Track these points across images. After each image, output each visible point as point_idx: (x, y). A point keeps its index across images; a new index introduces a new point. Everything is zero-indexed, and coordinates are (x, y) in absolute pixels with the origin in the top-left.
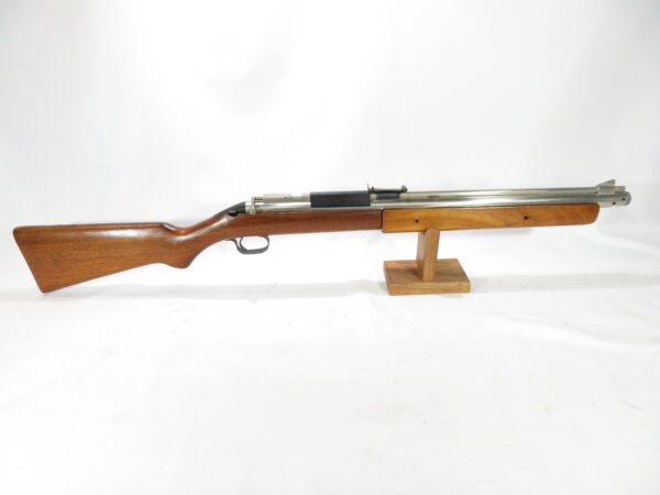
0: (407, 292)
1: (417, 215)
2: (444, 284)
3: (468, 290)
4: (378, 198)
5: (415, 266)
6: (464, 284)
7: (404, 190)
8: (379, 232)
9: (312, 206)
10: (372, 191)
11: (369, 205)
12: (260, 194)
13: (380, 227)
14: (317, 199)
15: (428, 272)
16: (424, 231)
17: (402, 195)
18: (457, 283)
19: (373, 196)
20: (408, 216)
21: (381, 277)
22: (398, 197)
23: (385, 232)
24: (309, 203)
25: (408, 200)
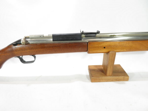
0: (99, 81)
1: (104, 45)
2: (117, 77)
3: (127, 80)
4: (86, 37)
5: (102, 68)
6: (126, 77)
7: (98, 32)
8: (86, 53)
9: (53, 40)
10: (83, 33)
11: (81, 40)
12: (27, 35)
13: (87, 51)
14: (56, 37)
15: (109, 71)
16: (108, 53)
17: (97, 35)
18: (123, 77)
19: (83, 35)
20: (100, 45)
21: (87, 73)
22: (95, 36)
23: (89, 53)
24: (52, 39)
25: (100, 38)
